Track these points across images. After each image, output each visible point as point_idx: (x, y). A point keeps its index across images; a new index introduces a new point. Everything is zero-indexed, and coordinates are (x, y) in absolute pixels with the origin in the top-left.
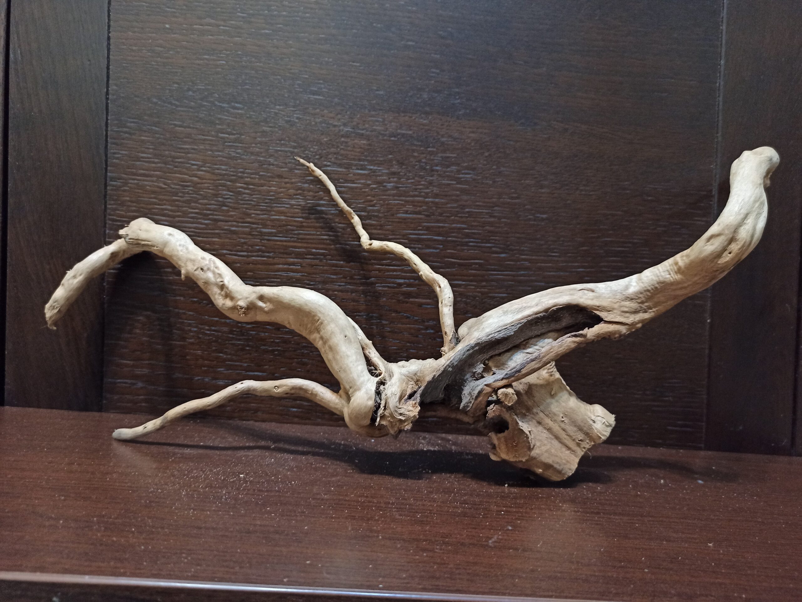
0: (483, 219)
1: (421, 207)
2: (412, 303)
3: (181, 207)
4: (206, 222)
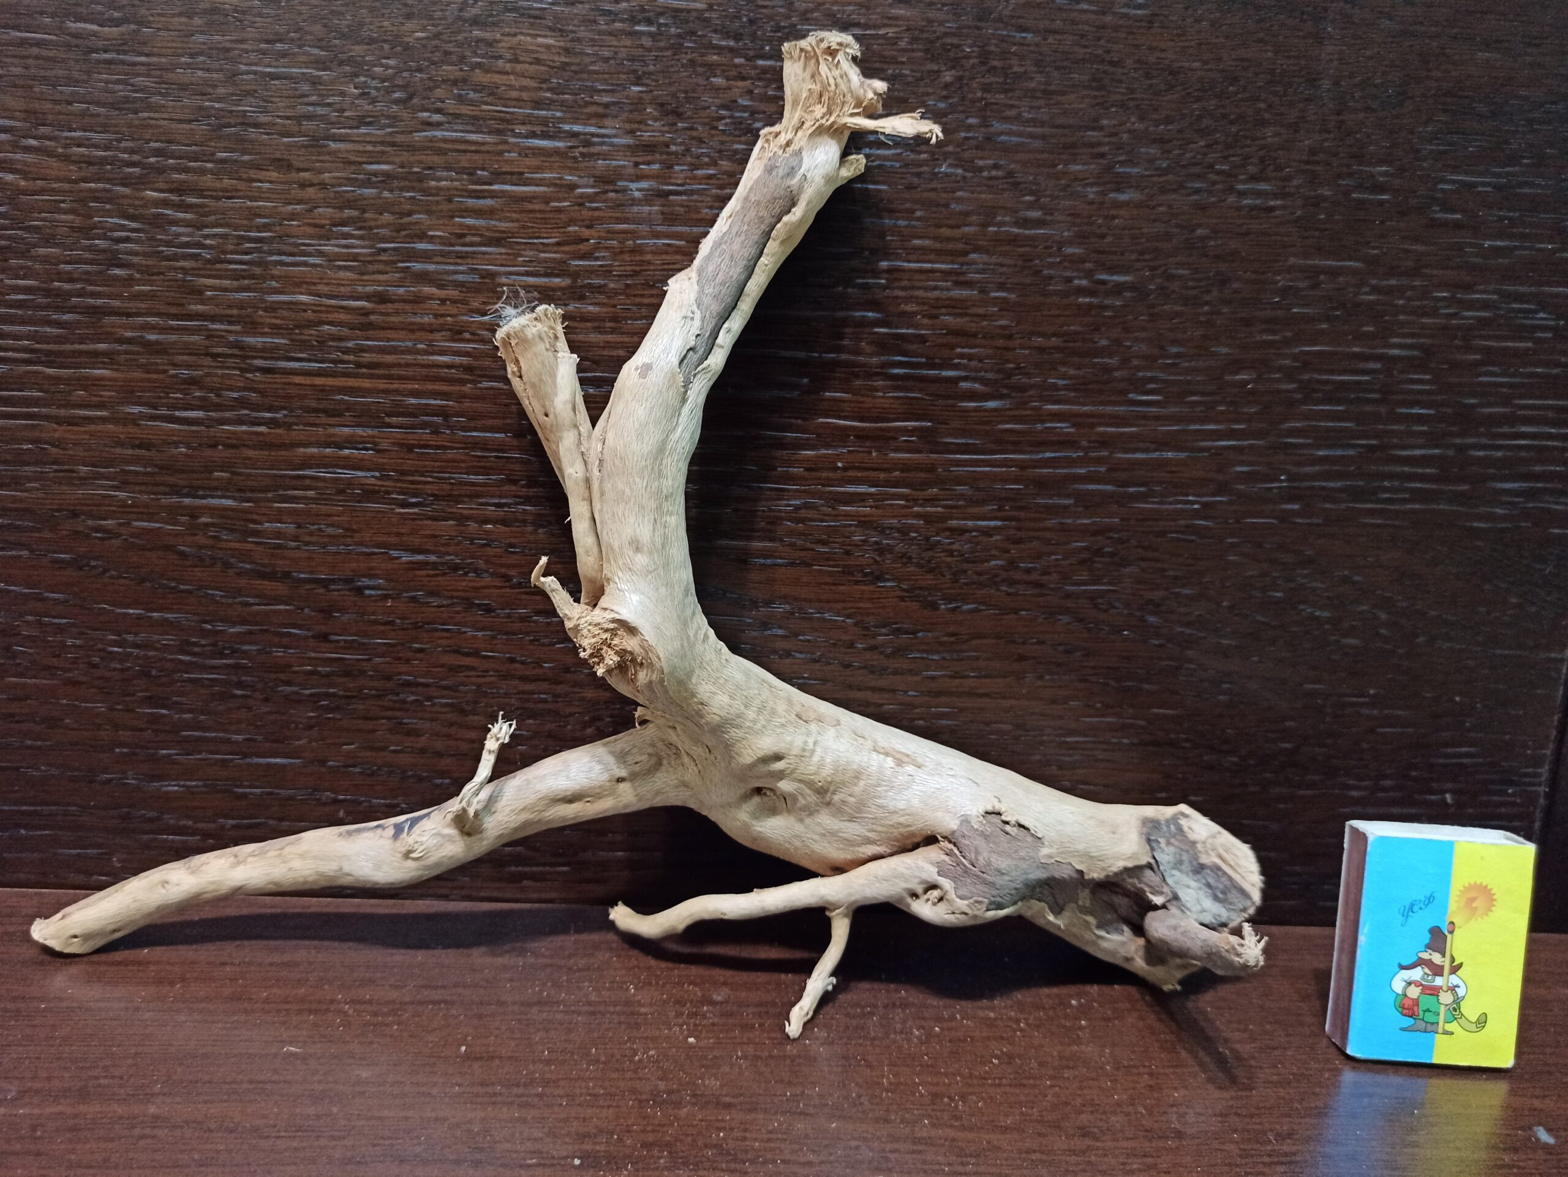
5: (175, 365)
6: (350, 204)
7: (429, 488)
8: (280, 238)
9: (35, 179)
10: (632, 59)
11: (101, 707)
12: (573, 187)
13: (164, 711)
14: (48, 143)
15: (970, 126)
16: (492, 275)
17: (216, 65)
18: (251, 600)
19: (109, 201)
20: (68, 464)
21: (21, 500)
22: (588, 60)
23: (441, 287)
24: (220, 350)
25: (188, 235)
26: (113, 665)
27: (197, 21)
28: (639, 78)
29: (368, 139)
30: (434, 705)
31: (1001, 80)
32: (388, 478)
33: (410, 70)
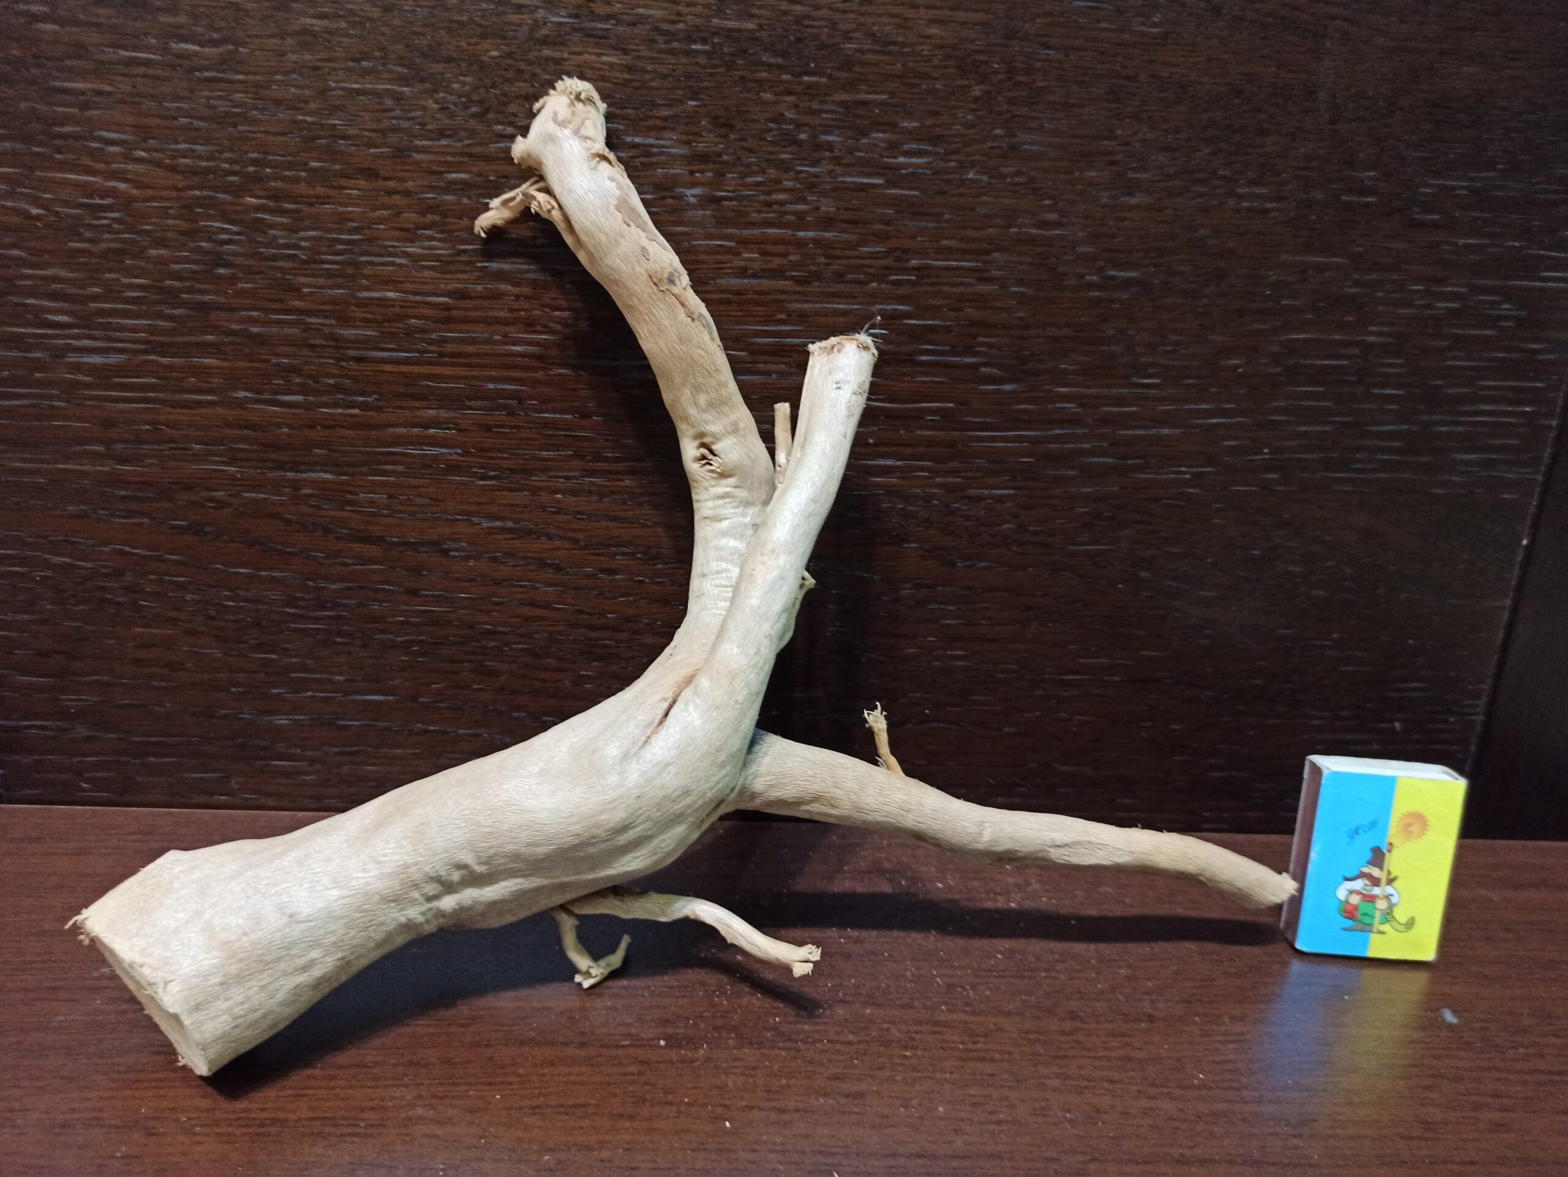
5: (276, 355)
6: (431, 209)
7: (507, 464)
8: (370, 240)
9: (145, 188)
10: (689, 76)
11: (217, 653)
13: (273, 656)
14: (155, 154)
15: (997, 137)
17: (307, 82)
18: (350, 561)
19: (213, 207)
20: (182, 442)
21: (141, 474)
22: (647, 77)
23: (515, 284)
24: (317, 342)
25: (284, 237)
26: (228, 617)
27: (290, 41)
28: (695, 94)
29: (447, 150)
31: (1025, 94)
32: (469, 454)
33: (485, 87)
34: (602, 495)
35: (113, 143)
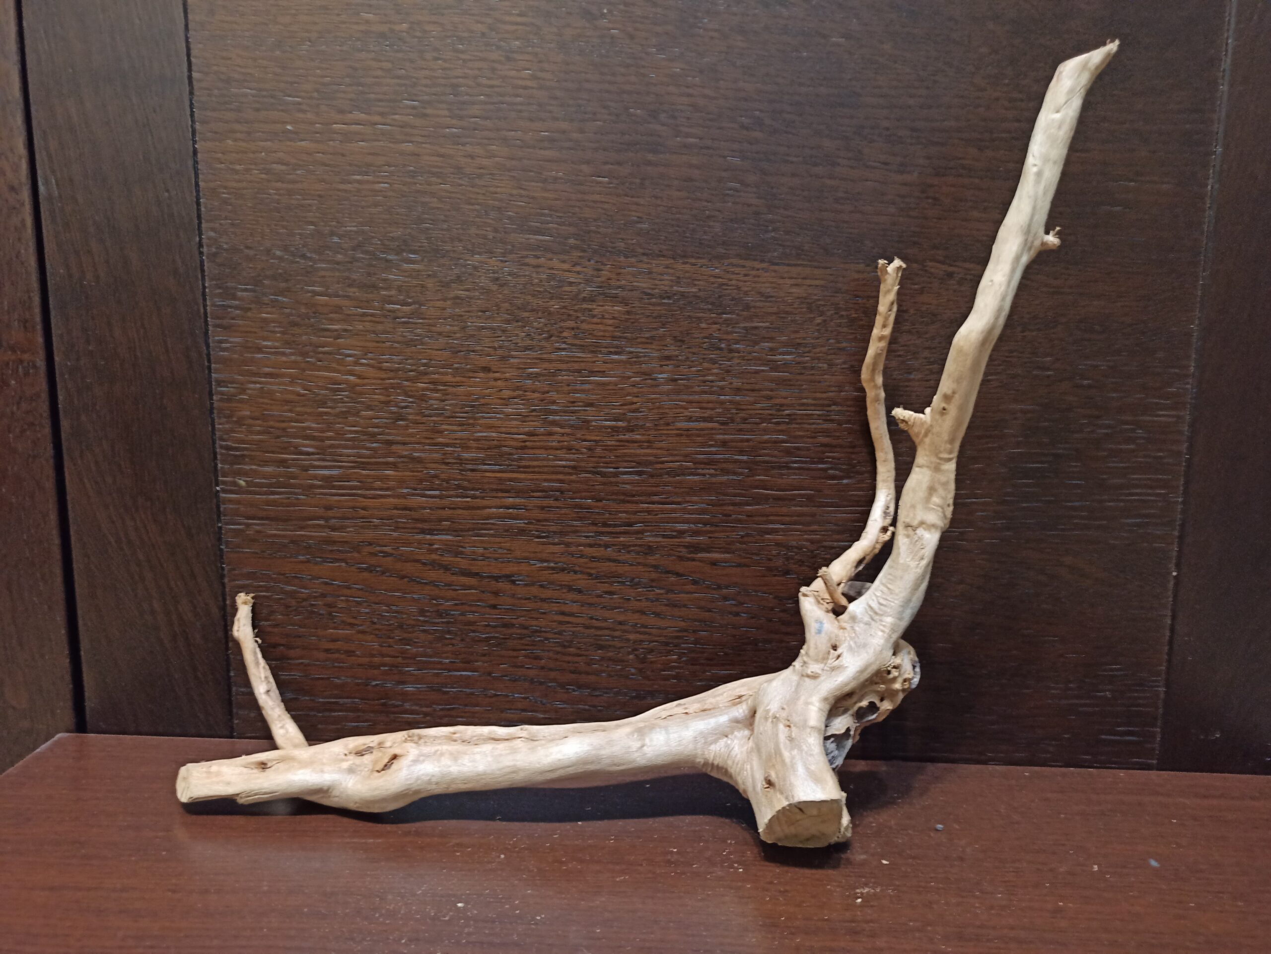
0: (814, 426)
1: (712, 409)
2: (701, 560)
3: (331, 423)
4: (374, 445)
5: (427, 468)
6: (518, 388)
7: (553, 529)
8: (483, 405)
9: (363, 379)
10: (660, 317)
12: (630, 378)
13: (408, 647)
14: (371, 361)
16: (588, 422)
17: (456, 323)
18: (458, 588)
19: (399, 388)
20: (368, 518)
21: (344, 537)
22: (638, 317)
23: (562, 427)
24: (450, 461)
25: (436, 404)
26: (384, 623)
27: (449, 302)
28: (664, 325)
29: (529, 357)
30: (549, 642)
32: (531, 523)
33: (551, 324)
34: (606, 546)
35: (350, 356)
